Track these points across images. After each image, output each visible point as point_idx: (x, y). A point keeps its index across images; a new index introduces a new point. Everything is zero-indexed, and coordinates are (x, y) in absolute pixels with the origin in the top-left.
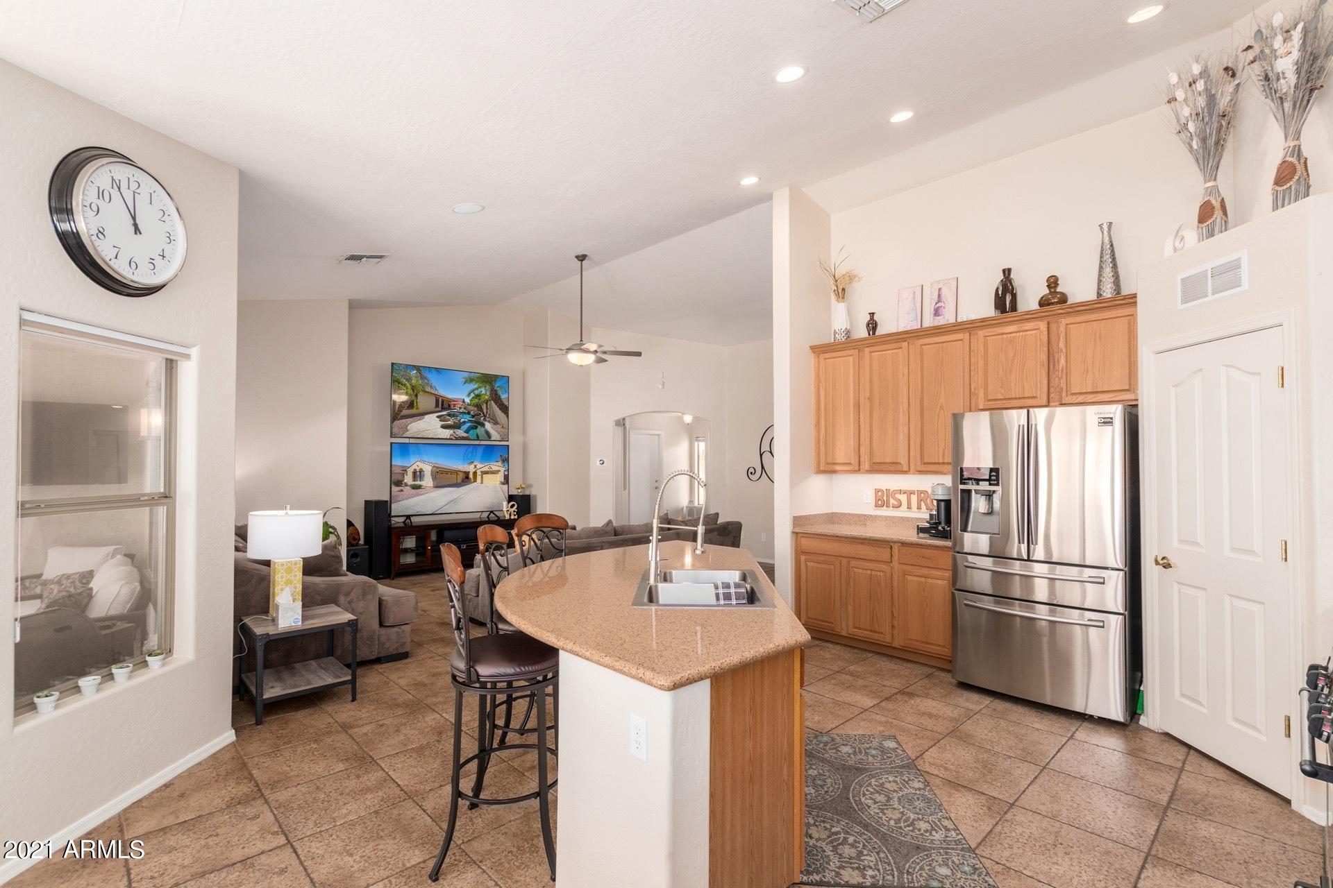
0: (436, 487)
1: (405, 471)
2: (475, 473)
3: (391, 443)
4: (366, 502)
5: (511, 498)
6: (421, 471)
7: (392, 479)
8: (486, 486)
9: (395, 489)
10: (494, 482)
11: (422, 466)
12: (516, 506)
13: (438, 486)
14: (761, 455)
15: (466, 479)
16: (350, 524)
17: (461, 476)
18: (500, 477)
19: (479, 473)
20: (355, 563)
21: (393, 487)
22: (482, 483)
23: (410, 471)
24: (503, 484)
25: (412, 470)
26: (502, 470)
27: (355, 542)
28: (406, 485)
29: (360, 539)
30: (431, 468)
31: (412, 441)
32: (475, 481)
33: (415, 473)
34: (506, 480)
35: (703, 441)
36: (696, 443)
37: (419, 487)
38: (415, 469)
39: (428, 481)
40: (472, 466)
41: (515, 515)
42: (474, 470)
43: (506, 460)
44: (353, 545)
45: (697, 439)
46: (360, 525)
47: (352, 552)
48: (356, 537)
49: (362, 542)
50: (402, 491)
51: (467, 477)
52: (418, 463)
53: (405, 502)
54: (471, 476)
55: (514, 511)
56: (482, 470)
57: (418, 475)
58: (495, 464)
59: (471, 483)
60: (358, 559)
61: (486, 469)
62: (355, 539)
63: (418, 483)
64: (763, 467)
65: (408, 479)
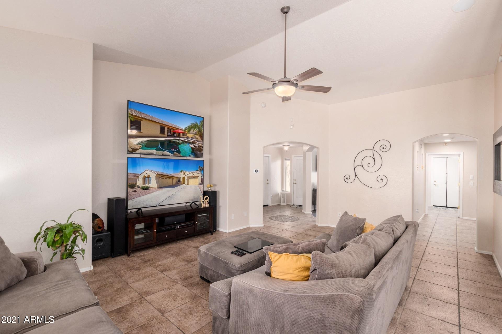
0: (159, 188)
1: (137, 176)
2: (184, 178)
3: (127, 157)
4: (109, 200)
5: (205, 193)
6: (149, 177)
7: (128, 183)
8: (191, 186)
9: (130, 190)
10: (194, 183)
11: (149, 173)
12: (208, 199)
13: (161, 187)
14: (355, 169)
15: (178, 183)
16: (95, 217)
17: (175, 180)
18: (199, 180)
19: (186, 178)
20: (100, 246)
21: (129, 189)
22: (188, 184)
23: (141, 178)
24: (200, 184)
25: (143, 177)
26: (200, 175)
27: (100, 230)
28: (138, 187)
29: (104, 227)
30: (155, 175)
31: (142, 156)
32: (184, 183)
33: (144, 178)
34: (202, 183)
35: (289, 160)
36: (285, 161)
37: (147, 188)
38: (145, 176)
39: (153, 184)
40: (182, 173)
41: (208, 204)
42: (183, 176)
43: (202, 170)
44: (98, 233)
45: (286, 159)
46: (104, 216)
47: (98, 238)
48: (101, 226)
49: (106, 228)
50: (135, 191)
51: (179, 181)
52: (146, 172)
53: (138, 199)
54: (181, 180)
55: (207, 202)
56: (188, 176)
57: (147, 179)
58: (196, 172)
59: (181, 184)
60: (102, 243)
61: (190, 175)
62: (100, 228)
63: (147, 185)
64: (356, 175)
65: (140, 183)
